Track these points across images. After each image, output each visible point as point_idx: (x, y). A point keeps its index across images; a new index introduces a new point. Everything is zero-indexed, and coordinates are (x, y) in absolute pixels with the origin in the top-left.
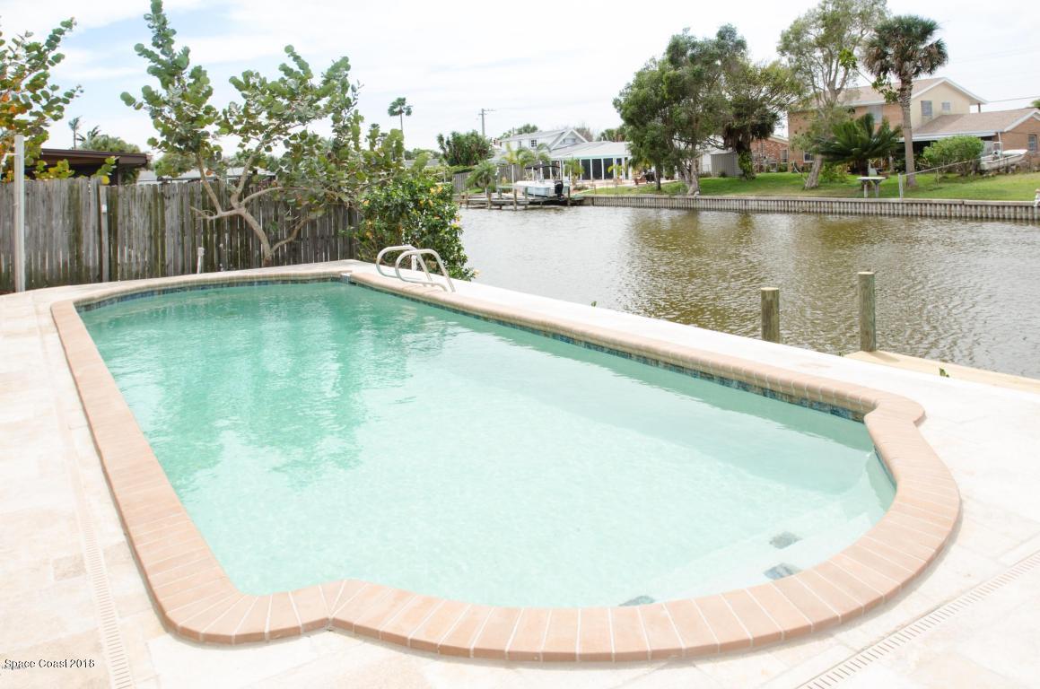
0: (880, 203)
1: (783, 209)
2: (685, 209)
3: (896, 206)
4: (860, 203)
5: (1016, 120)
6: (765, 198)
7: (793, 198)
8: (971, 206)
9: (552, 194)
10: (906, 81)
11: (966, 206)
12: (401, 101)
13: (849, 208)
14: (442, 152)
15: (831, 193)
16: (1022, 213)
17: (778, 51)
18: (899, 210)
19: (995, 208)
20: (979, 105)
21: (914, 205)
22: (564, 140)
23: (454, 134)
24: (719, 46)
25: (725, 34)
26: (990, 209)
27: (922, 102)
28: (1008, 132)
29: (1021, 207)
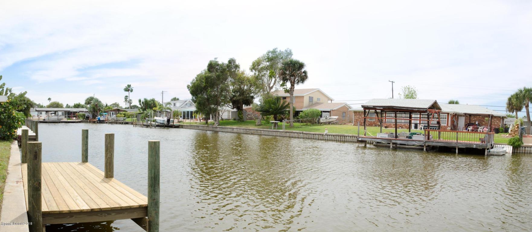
0: (277, 131)
1: (245, 132)
2: (213, 131)
3: (282, 133)
4: (270, 131)
5: (338, 106)
6: (239, 128)
7: (248, 128)
8: (305, 134)
9: (166, 123)
10: (293, 85)
11: (304, 134)
12: (129, 86)
13: (267, 133)
14: (140, 106)
15: (263, 127)
16: (321, 137)
17: (250, 69)
18: (283, 134)
19: (313, 135)
20: (331, 100)
21: (288, 133)
22: (186, 104)
23: (145, 99)
24: (228, 66)
25: (231, 61)
26: (311, 135)
27: (309, 97)
28: (334, 110)
29: (321, 135)
